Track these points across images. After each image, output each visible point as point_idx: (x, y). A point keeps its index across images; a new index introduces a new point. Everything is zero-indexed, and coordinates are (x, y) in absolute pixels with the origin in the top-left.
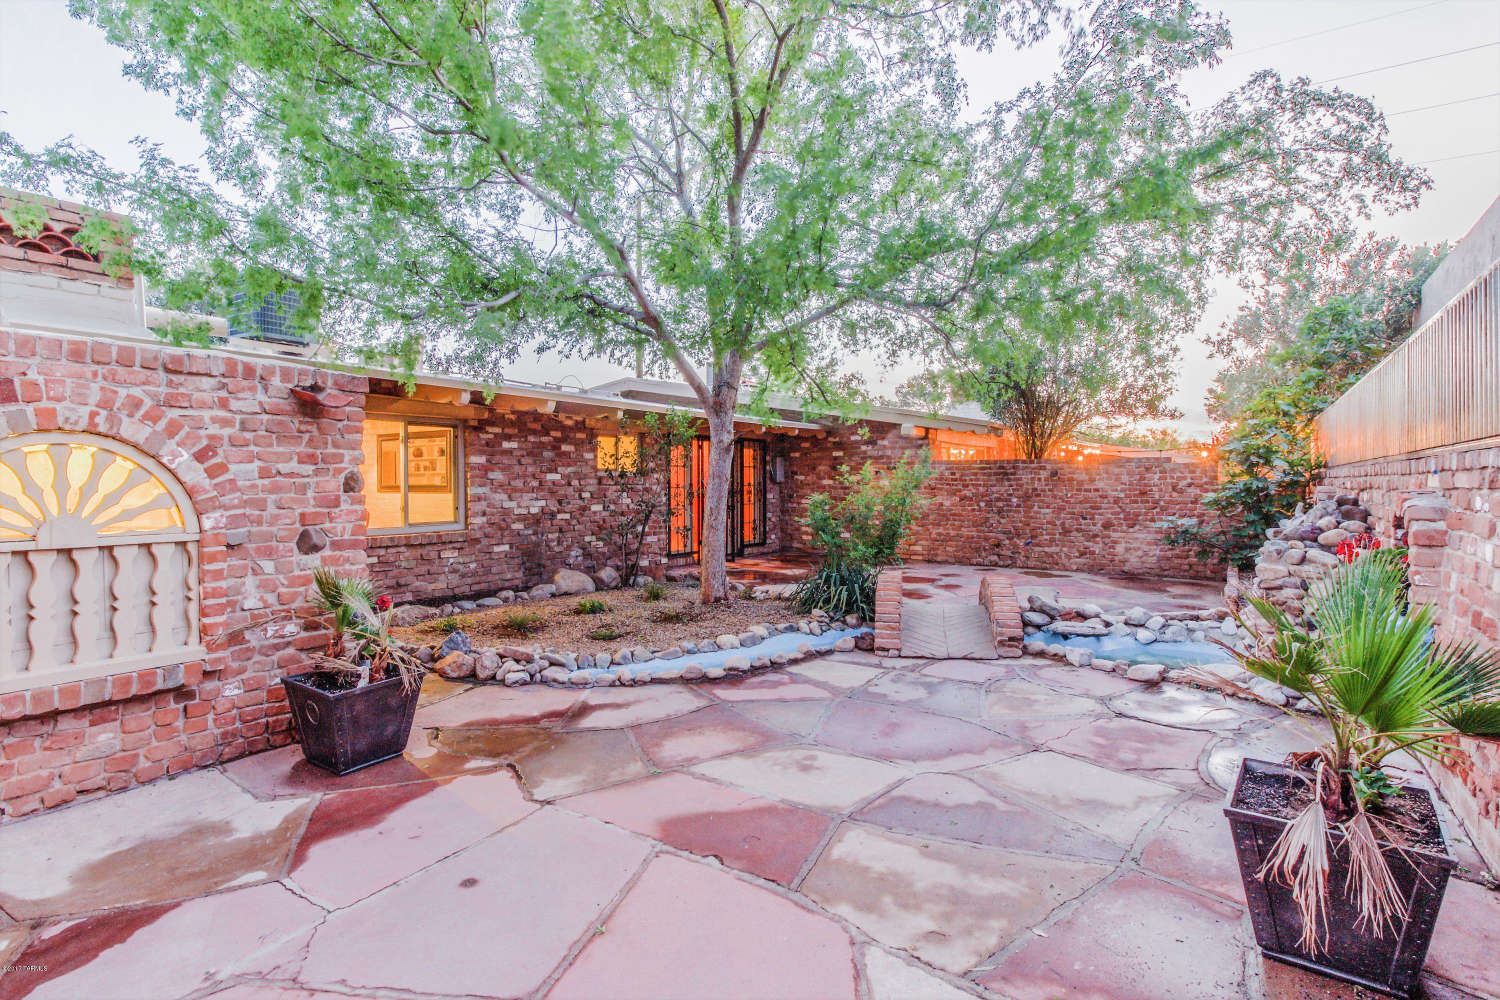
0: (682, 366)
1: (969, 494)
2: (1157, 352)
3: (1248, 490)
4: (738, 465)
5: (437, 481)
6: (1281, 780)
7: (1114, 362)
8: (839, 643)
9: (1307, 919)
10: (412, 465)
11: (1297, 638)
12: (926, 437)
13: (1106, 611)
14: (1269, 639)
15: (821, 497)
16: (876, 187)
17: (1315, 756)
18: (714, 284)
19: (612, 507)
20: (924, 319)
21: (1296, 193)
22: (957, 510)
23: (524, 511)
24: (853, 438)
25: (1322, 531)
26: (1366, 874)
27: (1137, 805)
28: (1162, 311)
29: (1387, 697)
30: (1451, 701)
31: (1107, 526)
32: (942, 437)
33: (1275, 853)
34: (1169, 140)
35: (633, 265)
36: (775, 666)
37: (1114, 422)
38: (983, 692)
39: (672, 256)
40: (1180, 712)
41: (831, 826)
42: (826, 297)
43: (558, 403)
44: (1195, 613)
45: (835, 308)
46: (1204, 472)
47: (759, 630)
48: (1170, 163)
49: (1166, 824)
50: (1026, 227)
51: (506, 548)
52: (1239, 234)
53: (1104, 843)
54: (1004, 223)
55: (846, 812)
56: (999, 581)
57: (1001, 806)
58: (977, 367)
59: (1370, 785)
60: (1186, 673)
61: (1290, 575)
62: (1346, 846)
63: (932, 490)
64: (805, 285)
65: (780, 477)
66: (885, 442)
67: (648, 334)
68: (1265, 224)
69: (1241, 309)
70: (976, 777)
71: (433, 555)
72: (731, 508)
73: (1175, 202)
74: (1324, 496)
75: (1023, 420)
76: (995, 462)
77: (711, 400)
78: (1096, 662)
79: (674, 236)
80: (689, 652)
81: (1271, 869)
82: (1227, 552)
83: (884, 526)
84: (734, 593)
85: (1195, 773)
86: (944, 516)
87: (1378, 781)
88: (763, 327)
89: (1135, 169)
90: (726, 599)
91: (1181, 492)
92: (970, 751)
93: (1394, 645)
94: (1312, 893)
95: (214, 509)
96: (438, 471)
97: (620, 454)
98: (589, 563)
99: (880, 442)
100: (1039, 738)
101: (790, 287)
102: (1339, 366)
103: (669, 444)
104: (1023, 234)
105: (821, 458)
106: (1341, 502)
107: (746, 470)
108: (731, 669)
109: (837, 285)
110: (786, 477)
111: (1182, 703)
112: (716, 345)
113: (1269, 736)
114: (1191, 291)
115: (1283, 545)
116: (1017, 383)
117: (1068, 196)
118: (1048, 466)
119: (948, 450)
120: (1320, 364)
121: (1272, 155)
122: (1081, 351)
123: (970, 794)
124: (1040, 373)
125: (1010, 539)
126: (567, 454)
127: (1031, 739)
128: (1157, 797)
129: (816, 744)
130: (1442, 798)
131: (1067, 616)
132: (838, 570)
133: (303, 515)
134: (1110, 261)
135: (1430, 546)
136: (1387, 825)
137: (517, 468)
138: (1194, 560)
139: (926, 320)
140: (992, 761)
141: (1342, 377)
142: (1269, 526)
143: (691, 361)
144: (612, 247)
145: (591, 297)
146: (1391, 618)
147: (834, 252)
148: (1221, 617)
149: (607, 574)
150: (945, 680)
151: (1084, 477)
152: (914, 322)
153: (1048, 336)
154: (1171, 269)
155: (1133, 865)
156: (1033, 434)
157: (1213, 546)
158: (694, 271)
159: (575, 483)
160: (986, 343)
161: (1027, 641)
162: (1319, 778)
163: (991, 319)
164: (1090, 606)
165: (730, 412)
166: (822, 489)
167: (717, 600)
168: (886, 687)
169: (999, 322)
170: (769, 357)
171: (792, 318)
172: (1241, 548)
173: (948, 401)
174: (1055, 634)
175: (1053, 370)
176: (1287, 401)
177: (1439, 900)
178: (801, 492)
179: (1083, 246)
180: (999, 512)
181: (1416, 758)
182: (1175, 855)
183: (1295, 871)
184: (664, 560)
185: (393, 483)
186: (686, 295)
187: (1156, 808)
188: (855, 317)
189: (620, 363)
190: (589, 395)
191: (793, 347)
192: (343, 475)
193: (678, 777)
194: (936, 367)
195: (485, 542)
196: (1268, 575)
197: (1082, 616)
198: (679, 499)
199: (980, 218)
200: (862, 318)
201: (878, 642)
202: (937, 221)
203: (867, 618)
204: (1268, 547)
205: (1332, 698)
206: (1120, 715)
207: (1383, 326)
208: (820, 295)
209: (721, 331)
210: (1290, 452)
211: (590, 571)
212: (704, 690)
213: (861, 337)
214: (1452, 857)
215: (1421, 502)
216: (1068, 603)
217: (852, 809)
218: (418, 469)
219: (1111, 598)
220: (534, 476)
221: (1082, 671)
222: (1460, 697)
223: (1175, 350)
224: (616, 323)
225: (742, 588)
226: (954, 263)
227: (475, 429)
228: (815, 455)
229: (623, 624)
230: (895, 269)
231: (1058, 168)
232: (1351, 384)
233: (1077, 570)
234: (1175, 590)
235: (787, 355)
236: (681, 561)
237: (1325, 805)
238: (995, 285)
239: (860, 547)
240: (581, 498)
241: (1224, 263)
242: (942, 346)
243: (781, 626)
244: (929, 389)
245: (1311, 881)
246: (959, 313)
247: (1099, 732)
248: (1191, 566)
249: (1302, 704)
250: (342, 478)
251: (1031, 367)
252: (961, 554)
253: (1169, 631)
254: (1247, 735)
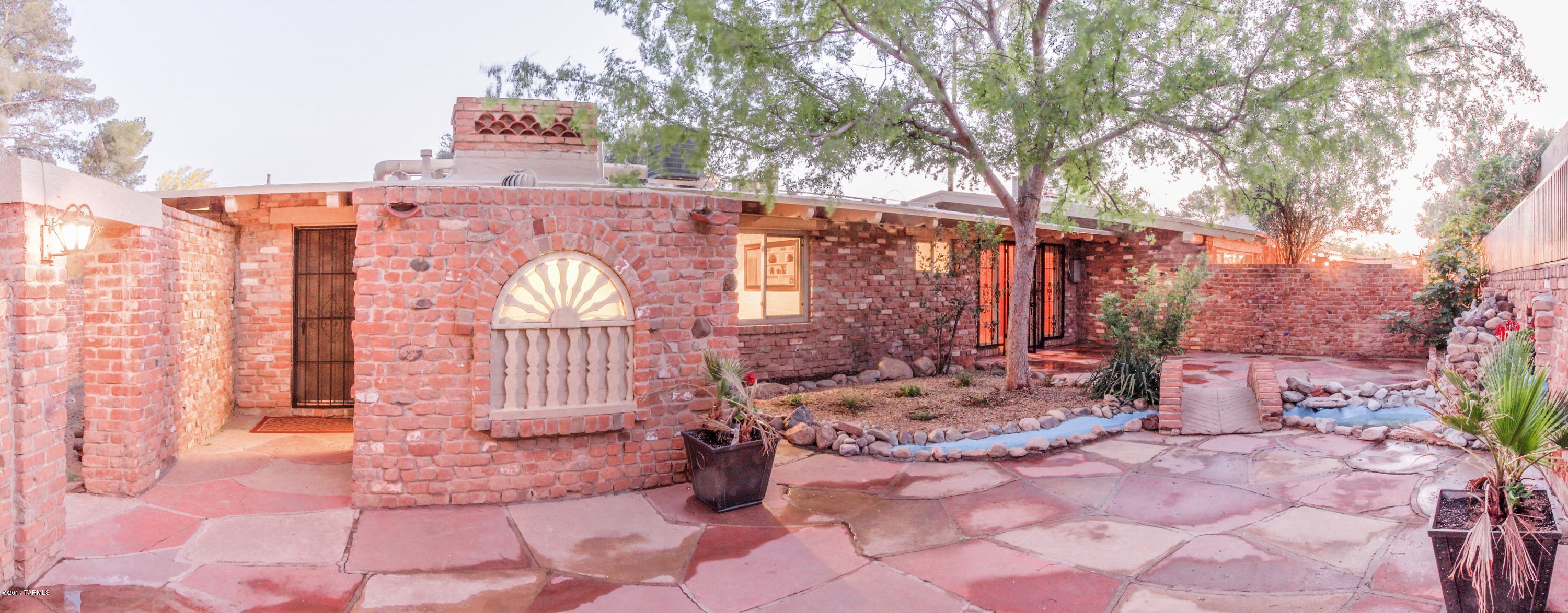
0: (991, 180)
1: (1239, 292)
2: (1382, 182)
3: (1442, 290)
4: (1040, 268)
5: (786, 282)
6: (1463, 501)
7: (1352, 187)
8: (1127, 425)
9: (1481, 599)
10: (769, 268)
11: (1473, 397)
12: (1203, 244)
13: (1346, 387)
14: (1456, 399)
15: (1113, 295)
16: (1162, 25)
17: (1484, 480)
18: (1020, 107)
19: (928, 304)
20: (1202, 141)
21: (1473, 77)
22: (1229, 306)
23: (855, 307)
24: (1141, 244)
25: (1487, 319)
26: (1514, 556)
27: (1369, 540)
28: (1386, 151)
29: (1524, 432)
30: (1557, 428)
31: (1346, 318)
32: (1217, 243)
33: (1461, 557)
34: (1391, 19)
35: (949, 93)
36: (1071, 446)
37: (1352, 236)
38: (1250, 461)
39: (983, 84)
40: (1399, 461)
41: (1120, 588)
42: (1119, 120)
43: (884, 214)
44: (1408, 384)
45: (1125, 129)
46: (1414, 276)
47: (1057, 413)
48: (1393, 37)
49: (1389, 551)
50: (1286, 71)
51: (840, 338)
52: (1438, 99)
53: (1346, 575)
54: (1268, 66)
55: (1133, 575)
56: (1263, 366)
57: (1265, 557)
58: (1247, 186)
59: (1515, 494)
60: (1402, 430)
61: (1468, 351)
62: (1503, 540)
63: (1209, 289)
64: (1100, 109)
65: (1077, 277)
66: (1169, 248)
67: (961, 152)
68: (1454, 96)
69: (1439, 155)
70: (1244, 534)
71: (784, 342)
72: (1033, 305)
73: (1395, 68)
74: (1488, 294)
75: (1283, 230)
76: (1261, 266)
77: (1016, 210)
78: (1339, 428)
79: (985, 67)
80: (995, 433)
81: (1458, 569)
82: (1429, 337)
83: (1168, 321)
84: (1035, 381)
85: (1409, 507)
86: (1218, 312)
87: (1520, 491)
88: (1063, 145)
89: (1368, 37)
90: (1028, 386)
91: (1399, 291)
92: (1239, 513)
93: (1527, 397)
94: (1483, 579)
95: (643, 303)
96: (787, 274)
97: (935, 257)
98: (908, 353)
99: (1164, 247)
100: (1295, 495)
101: (1087, 110)
102: (1497, 202)
103: (979, 248)
104: (1284, 77)
105: (1113, 261)
106: (1498, 299)
107: (1046, 271)
108: (1031, 449)
109: (1128, 109)
110: (1082, 277)
111: (1400, 454)
112: (1021, 161)
113: (1456, 471)
114: (1406, 138)
115: (1463, 329)
116: (1278, 200)
117: (1319, 50)
118: (1303, 270)
119: (1222, 255)
120: (1487, 201)
121: (1458, 46)
122: (1327, 176)
123: (1239, 550)
124: (1296, 192)
125: (1273, 330)
126: (890, 259)
127: (1289, 497)
128: (1383, 531)
129: (1107, 515)
130: (1553, 494)
131: (1317, 393)
132: (1128, 360)
133: (696, 308)
134: (1349, 107)
135: (1546, 327)
136: (1525, 519)
137: (850, 271)
138: (1407, 343)
139: (1204, 143)
140: (1258, 519)
141: (1499, 211)
142: (1455, 316)
143: (998, 175)
144: (931, 78)
145: (912, 122)
146: (1526, 377)
147: (1125, 80)
148: (1425, 386)
149: (924, 362)
150: (1219, 453)
151: (1330, 279)
152: (1195, 145)
153: (1303, 163)
154: (1392, 118)
155: (1366, 589)
156: (1291, 243)
157: (1420, 332)
158: (1003, 97)
159: (897, 283)
160: (1253, 165)
161: (1285, 416)
162: (1487, 495)
163: (1258, 145)
164: (1334, 384)
165: (1033, 220)
166: (1114, 288)
167: (1020, 387)
168: (1169, 462)
169: (1264, 148)
170: (1068, 171)
171: (1088, 138)
172: (1438, 333)
173: (1222, 213)
174: (1308, 408)
175: (1306, 191)
176: (1466, 225)
177: (1553, 561)
178: (1096, 291)
179: (1330, 93)
180: (1263, 308)
181: (1540, 469)
182: (1395, 574)
183: (1473, 567)
184: (974, 351)
185: (754, 284)
186: (995, 117)
187: (1382, 540)
188: (1143, 137)
189: (936, 178)
190: (910, 207)
191: (1089, 163)
192: (723, 277)
193: (985, 546)
194: (1213, 184)
195: (824, 332)
196: (1455, 352)
197: (1328, 392)
198: (988, 298)
199: (1249, 60)
200: (1150, 139)
201: (1162, 422)
202: (1214, 58)
203: (1153, 401)
204: (1455, 331)
205: (1494, 436)
206: (1356, 469)
207: (1521, 178)
208: (1113, 118)
209: (1025, 149)
210: (1468, 263)
211: (909, 359)
212: (1007, 467)
213: (1148, 155)
214: (1559, 531)
215: (1541, 298)
216: (1317, 382)
217: (1138, 571)
218: (772, 271)
219: (1349, 376)
220: (863, 278)
221: (1328, 437)
222: (1562, 425)
223: (1395, 182)
224: (933, 143)
225: (1042, 376)
226: (1227, 96)
227: (817, 238)
228: (1107, 258)
229: (937, 407)
230: (1179, 97)
231: (1312, 26)
232: (1504, 217)
233: (1324, 355)
234: (1394, 367)
235: (1084, 169)
236: (989, 352)
237: (1490, 514)
238: (1261, 117)
239: (1147, 339)
240: (901, 296)
241: (1427, 120)
242: (1218, 166)
243: (1077, 410)
244: (1206, 202)
245: (1483, 571)
246: (1232, 138)
247: (1341, 485)
248: (1405, 348)
249: (1476, 444)
250: (722, 280)
251: (1289, 187)
252: (1232, 344)
253: (1391, 399)
254: (1443, 472)
